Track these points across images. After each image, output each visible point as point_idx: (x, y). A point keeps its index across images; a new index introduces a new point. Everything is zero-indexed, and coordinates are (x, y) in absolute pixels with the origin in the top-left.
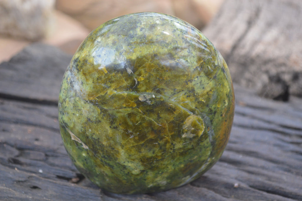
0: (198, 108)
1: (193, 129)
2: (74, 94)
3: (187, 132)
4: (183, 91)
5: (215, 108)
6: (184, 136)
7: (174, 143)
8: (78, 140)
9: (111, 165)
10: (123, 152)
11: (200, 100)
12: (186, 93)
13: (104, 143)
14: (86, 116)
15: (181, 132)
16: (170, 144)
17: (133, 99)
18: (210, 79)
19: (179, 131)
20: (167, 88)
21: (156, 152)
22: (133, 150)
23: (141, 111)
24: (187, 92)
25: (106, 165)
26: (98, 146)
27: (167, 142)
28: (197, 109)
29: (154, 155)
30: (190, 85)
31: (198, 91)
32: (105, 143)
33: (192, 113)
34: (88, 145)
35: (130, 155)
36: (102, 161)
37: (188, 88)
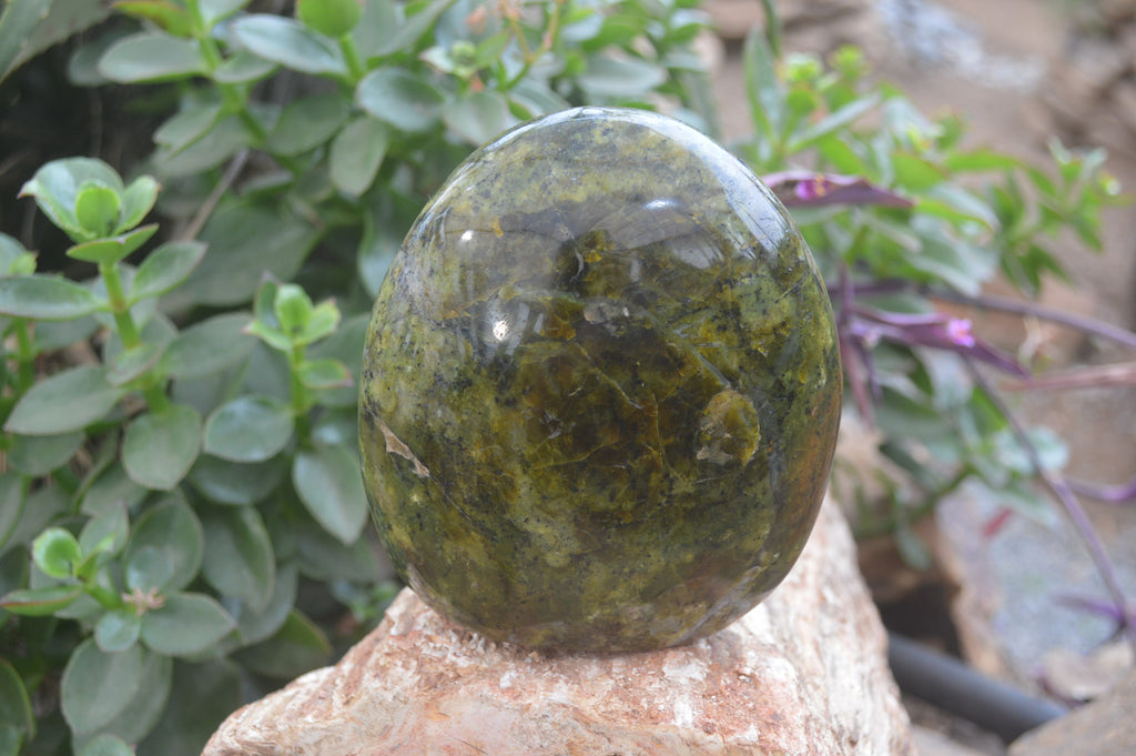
0: (746, 372)
1: (728, 435)
2: (407, 307)
3: (709, 444)
4: (707, 307)
5: (791, 382)
6: (701, 455)
7: (673, 473)
8: (403, 450)
9: (488, 530)
10: (525, 483)
11: (754, 347)
12: (716, 317)
13: (474, 454)
14: (433, 368)
15: (695, 441)
16: (660, 475)
17: (567, 313)
18: (784, 291)
19: (690, 438)
20: (665, 294)
21: (620, 495)
22: (553, 478)
23: (586, 354)
24: (720, 315)
25: (474, 531)
26: (458, 464)
27: (652, 467)
28: (743, 374)
29: (612, 507)
30: (729, 295)
31: (752, 318)
32: (476, 453)
33: (728, 386)
34: (429, 465)
35: (544, 497)
36: (463, 515)
37: (723, 304)
